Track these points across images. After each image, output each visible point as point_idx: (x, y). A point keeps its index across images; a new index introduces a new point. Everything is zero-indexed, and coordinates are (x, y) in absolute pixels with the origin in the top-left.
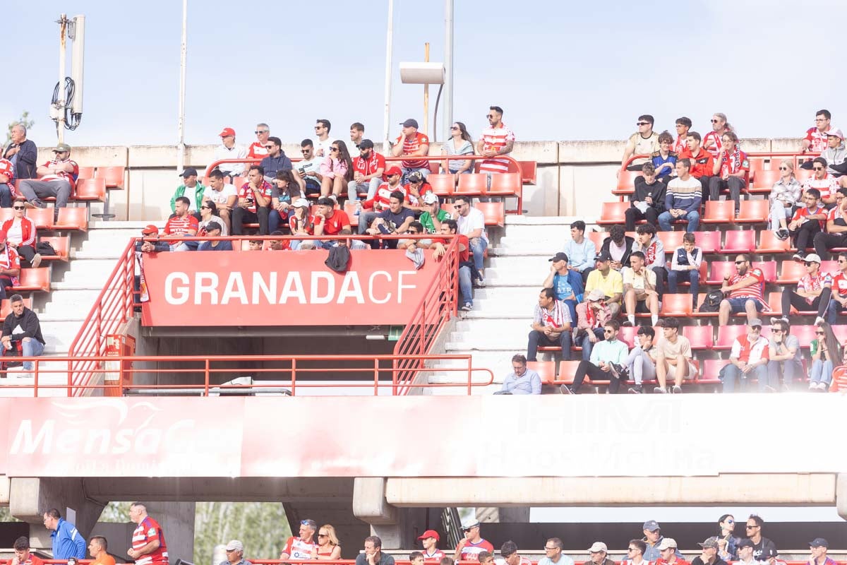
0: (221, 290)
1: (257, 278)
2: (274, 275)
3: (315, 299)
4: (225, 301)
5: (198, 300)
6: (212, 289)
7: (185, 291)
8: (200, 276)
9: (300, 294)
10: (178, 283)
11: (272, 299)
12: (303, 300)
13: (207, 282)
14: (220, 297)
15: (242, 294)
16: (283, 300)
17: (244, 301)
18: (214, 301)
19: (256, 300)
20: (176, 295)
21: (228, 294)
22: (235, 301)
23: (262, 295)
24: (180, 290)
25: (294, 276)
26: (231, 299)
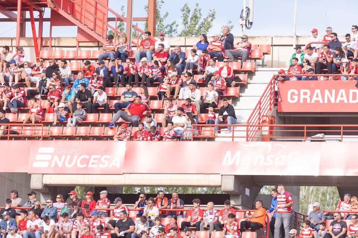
0: (311, 97)
1: (327, 92)
2: (334, 91)
3: (351, 101)
4: (313, 102)
5: (301, 101)
6: (307, 97)
7: (296, 98)
8: (302, 91)
9: (345, 99)
10: (293, 94)
11: (333, 100)
12: (346, 102)
13: (305, 94)
14: (311, 100)
15: (320, 99)
16: (338, 101)
17: (321, 102)
18: (308, 101)
19: (326, 101)
20: (292, 99)
21: (314, 98)
22: (317, 102)
23: (329, 99)
24: (294, 97)
25: (342, 91)
26: (316, 101)
